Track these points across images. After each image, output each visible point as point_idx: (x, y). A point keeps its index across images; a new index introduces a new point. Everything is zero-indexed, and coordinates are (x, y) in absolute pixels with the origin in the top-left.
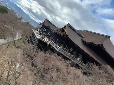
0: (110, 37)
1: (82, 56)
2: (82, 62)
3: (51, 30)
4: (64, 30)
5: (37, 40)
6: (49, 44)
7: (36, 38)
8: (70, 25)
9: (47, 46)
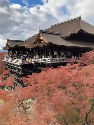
0: (80, 18)
1: (71, 52)
2: (75, 58)
3: (25, 48)
5: (18, 67)
6: (34, 63)
7: (16, 67)
8: (42, 30)
9: (34, 66)
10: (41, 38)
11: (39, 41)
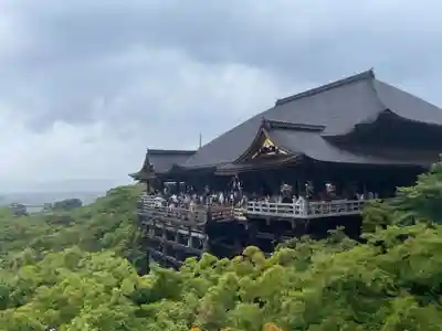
0: (371, 74)
6: (245, 219)
7: (185, 232)
8: (271, 122)
10: (268, 143)
11: (260, 153)
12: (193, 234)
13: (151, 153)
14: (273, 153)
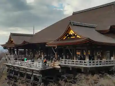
1: (109, 51)
4: (68, 34)
6: (59, 67)
9: (60, 71)
10: (72, 32)
11: (68, 37)
12: (34, 74)
13: (12, 35)
14: (74, 37)
